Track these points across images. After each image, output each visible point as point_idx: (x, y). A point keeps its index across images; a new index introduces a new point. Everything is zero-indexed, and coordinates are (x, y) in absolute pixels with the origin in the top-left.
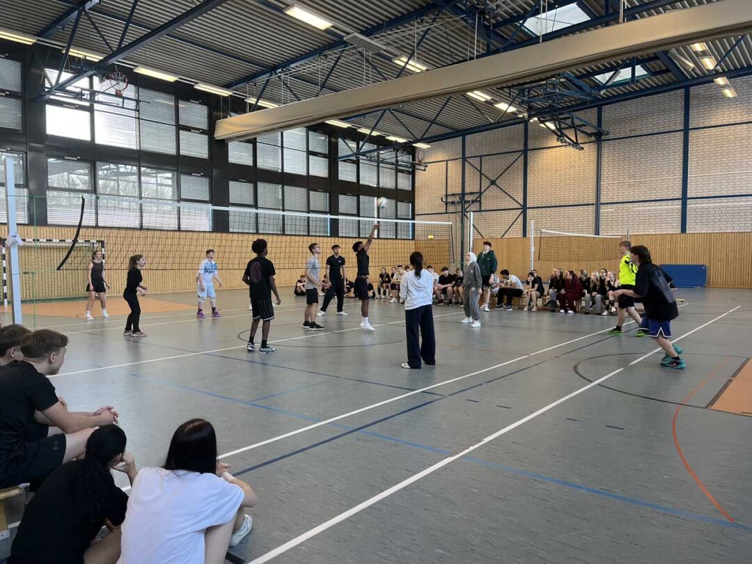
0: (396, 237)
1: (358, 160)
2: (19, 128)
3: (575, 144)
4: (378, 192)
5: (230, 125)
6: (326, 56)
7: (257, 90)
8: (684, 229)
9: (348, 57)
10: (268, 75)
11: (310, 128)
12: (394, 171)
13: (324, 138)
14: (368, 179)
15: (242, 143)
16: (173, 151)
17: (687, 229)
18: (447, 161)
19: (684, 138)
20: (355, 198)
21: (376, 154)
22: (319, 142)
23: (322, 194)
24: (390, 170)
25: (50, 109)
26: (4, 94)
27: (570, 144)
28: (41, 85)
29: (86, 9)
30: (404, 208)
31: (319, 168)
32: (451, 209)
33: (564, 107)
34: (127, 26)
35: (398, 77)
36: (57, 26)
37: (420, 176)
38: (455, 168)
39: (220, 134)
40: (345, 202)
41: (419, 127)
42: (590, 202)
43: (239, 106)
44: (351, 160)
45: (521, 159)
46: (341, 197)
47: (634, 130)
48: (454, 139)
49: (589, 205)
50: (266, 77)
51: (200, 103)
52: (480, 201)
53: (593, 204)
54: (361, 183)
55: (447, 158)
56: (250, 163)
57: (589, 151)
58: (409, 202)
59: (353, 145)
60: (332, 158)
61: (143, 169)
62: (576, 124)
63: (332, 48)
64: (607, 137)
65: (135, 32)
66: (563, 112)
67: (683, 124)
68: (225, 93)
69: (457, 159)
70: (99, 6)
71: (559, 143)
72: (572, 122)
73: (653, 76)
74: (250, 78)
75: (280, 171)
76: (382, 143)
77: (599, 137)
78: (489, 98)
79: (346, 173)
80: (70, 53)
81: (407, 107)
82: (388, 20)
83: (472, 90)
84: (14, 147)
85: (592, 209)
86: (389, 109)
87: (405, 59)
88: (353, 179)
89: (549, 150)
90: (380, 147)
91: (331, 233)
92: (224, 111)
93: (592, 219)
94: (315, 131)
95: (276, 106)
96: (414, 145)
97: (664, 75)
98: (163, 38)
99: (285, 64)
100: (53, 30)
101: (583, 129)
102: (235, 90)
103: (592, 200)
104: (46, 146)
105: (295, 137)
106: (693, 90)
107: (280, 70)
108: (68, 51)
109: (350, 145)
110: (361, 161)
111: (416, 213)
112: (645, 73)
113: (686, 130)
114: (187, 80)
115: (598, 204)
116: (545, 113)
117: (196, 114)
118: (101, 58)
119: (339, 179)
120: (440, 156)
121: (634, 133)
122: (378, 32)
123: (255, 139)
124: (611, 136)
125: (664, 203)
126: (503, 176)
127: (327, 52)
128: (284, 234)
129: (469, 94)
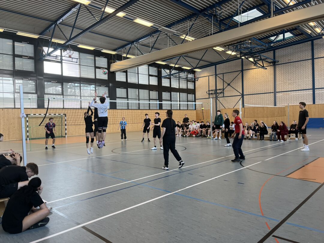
0: (188, 108)
1: (170, 78)
2: (33, 71)
3: (263, 67)
4: (180, 90)
5: (116, 66)
6: (153, 36)
7: (126, 51)
8: (314, 102)
9: (162, 36)
10: (131, 45)
11: (149, 65)
12: (186, 81)
13: (156, 69)
14: (175, 85)
15: (121, 73)
16: (93, 77)
17: (316, 102)
18: (209, 76)
19: (312, 63)
20: (169, 93)
21: (178, 74)
22: (153, 71)
23: (155, 92)
24: (184, 81)
25: (45, 63)
26: (27, 58)
27: (260, 67)
28: (41, 54)
29: (58, 24)
30: (191, 96)
31: (154, 82)
32: (211, 96)
33: (256, 52)
34: (73, 29)
35: (182, 43)
36: (47, 31)
37: (197, 83)
38: (212, 79)
39: (112, 70)
40: (165, 95)
41: (195, 63)
42: (272, 92)
43: (119, 58)
44: (166, 77)
45: (241, 74)
46: (163, 93)
47: (290, 60)
48: (211, 67)
49: (271, 93)
50: (130, 45)
51: (104, 57)
52: (223, 93)
53: (273, 93)
54: (172, 87)
55: (209, 75)
56: (125, 80)
57: (270, 69)
58: (193, 94)
59: (168, 71)
60: (159, 77)
61: (81, 85)
62: (262, 58)
63: (155, 33)
64: (278, 63)
65: (76, 32)
66: (255, 54)
67: (311, 56)
68: (113, 53)
69: (213, 75)
70: (62, 22)
71: (255, 67)
72: (261, 58)
73: (296, 36)
74: (123, 46)
75: (137, 83)
76: (180, 70)
77: (274, 63)
78: (223, 49)
79: (165, 83)
80: (52, 41)
81: (189, 55)
82: (177, 21)
83: (215, 46)
84: (32, 78)
85: (272, 95)
86: (182, 56)
87: (185, 36)
88: (168, 85)
89: (253, 70)
90: (180, 71)
91: (159, 108)
92: (114, 60)
93: (273, 99)
94: (152, 66)
95: (135, 57)
96: (194, 70)
97: (301, 36)
98: (87, 33)
99: (137, 40)
100: (45, 32)
101: (267, 60)
102: (118, 51)
103: (272, 91)
104: (44, 77)
105: (143, 69)
106: (315, 42)
107: (135, 43)
108: (51, 40)
109: (166, 71)
110: (171, 78)
111: (196, 98)
112: (292, 35)
113: (313, 59)
114: (98, 49)
115: (275, 92)
116: (248, 54)
117: (102, 62)
118: (65, 42)
119: (162, 85)
120: (206, 74)
121: (290, 61)
122: (174, 26)
123: (127, 71)
124: (280, 63)
125: (305, 91)
126: (233, 81)
127: (153, 35)
128: (139, 109)
129: (214, 48)
